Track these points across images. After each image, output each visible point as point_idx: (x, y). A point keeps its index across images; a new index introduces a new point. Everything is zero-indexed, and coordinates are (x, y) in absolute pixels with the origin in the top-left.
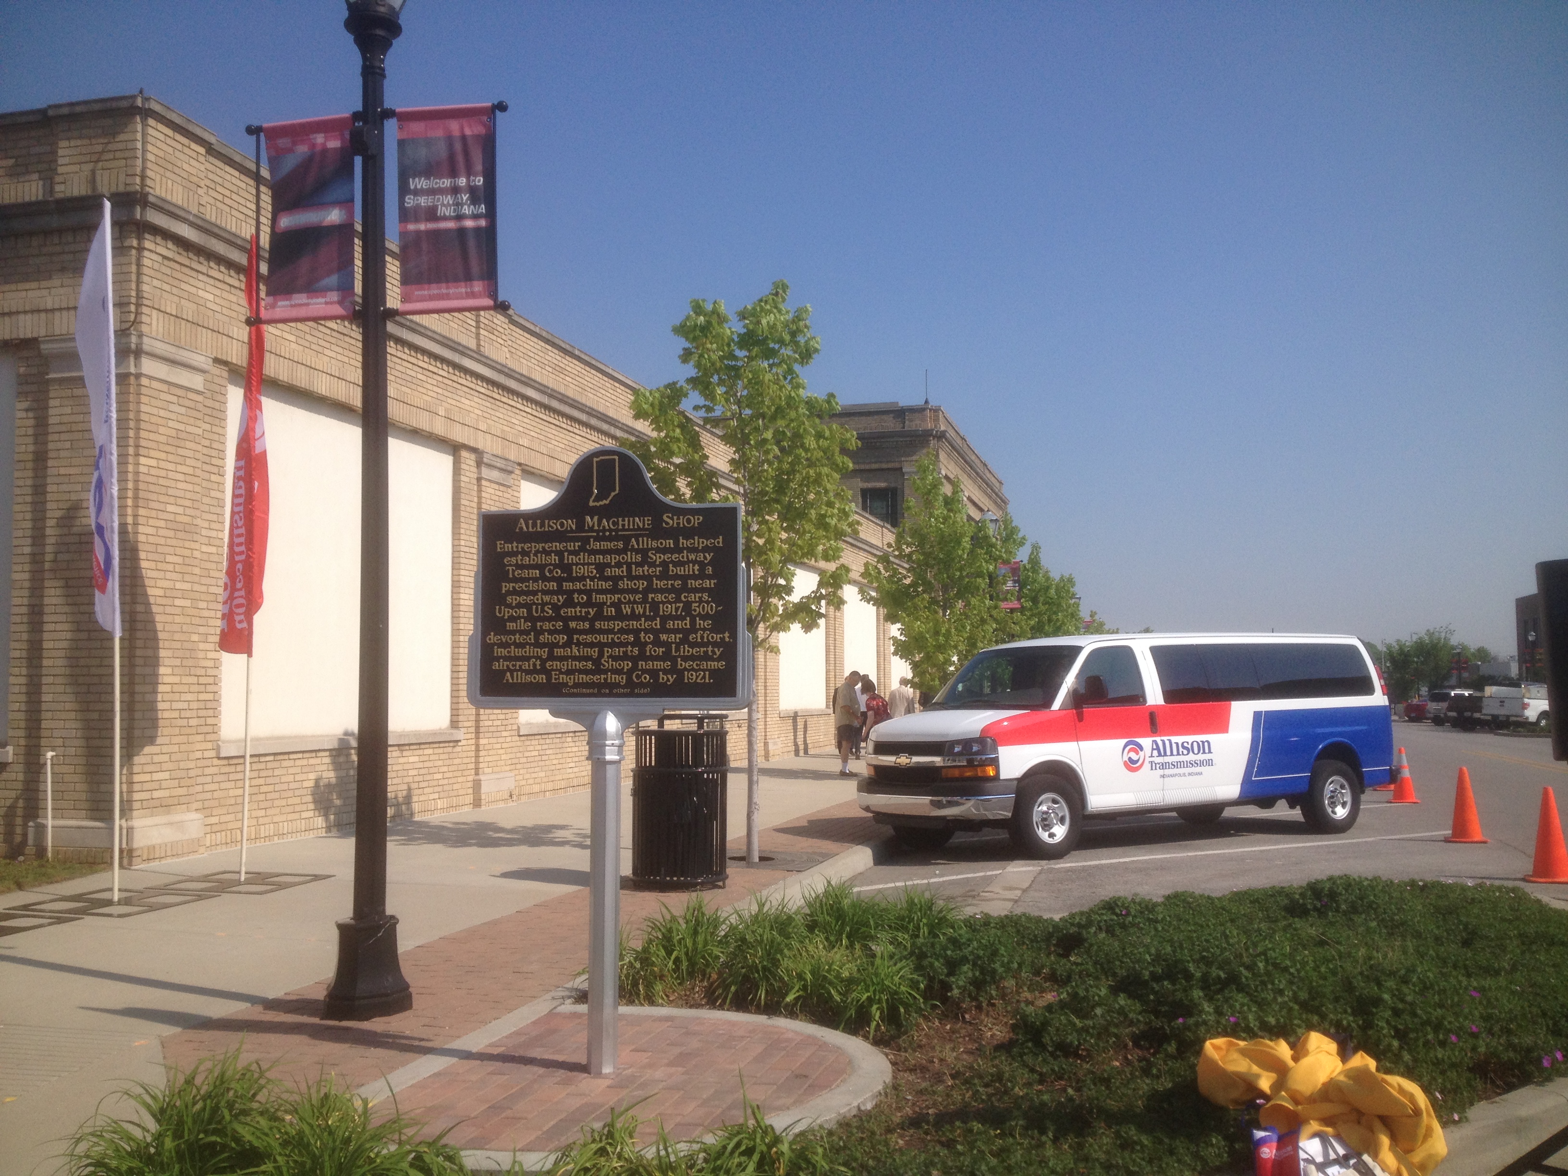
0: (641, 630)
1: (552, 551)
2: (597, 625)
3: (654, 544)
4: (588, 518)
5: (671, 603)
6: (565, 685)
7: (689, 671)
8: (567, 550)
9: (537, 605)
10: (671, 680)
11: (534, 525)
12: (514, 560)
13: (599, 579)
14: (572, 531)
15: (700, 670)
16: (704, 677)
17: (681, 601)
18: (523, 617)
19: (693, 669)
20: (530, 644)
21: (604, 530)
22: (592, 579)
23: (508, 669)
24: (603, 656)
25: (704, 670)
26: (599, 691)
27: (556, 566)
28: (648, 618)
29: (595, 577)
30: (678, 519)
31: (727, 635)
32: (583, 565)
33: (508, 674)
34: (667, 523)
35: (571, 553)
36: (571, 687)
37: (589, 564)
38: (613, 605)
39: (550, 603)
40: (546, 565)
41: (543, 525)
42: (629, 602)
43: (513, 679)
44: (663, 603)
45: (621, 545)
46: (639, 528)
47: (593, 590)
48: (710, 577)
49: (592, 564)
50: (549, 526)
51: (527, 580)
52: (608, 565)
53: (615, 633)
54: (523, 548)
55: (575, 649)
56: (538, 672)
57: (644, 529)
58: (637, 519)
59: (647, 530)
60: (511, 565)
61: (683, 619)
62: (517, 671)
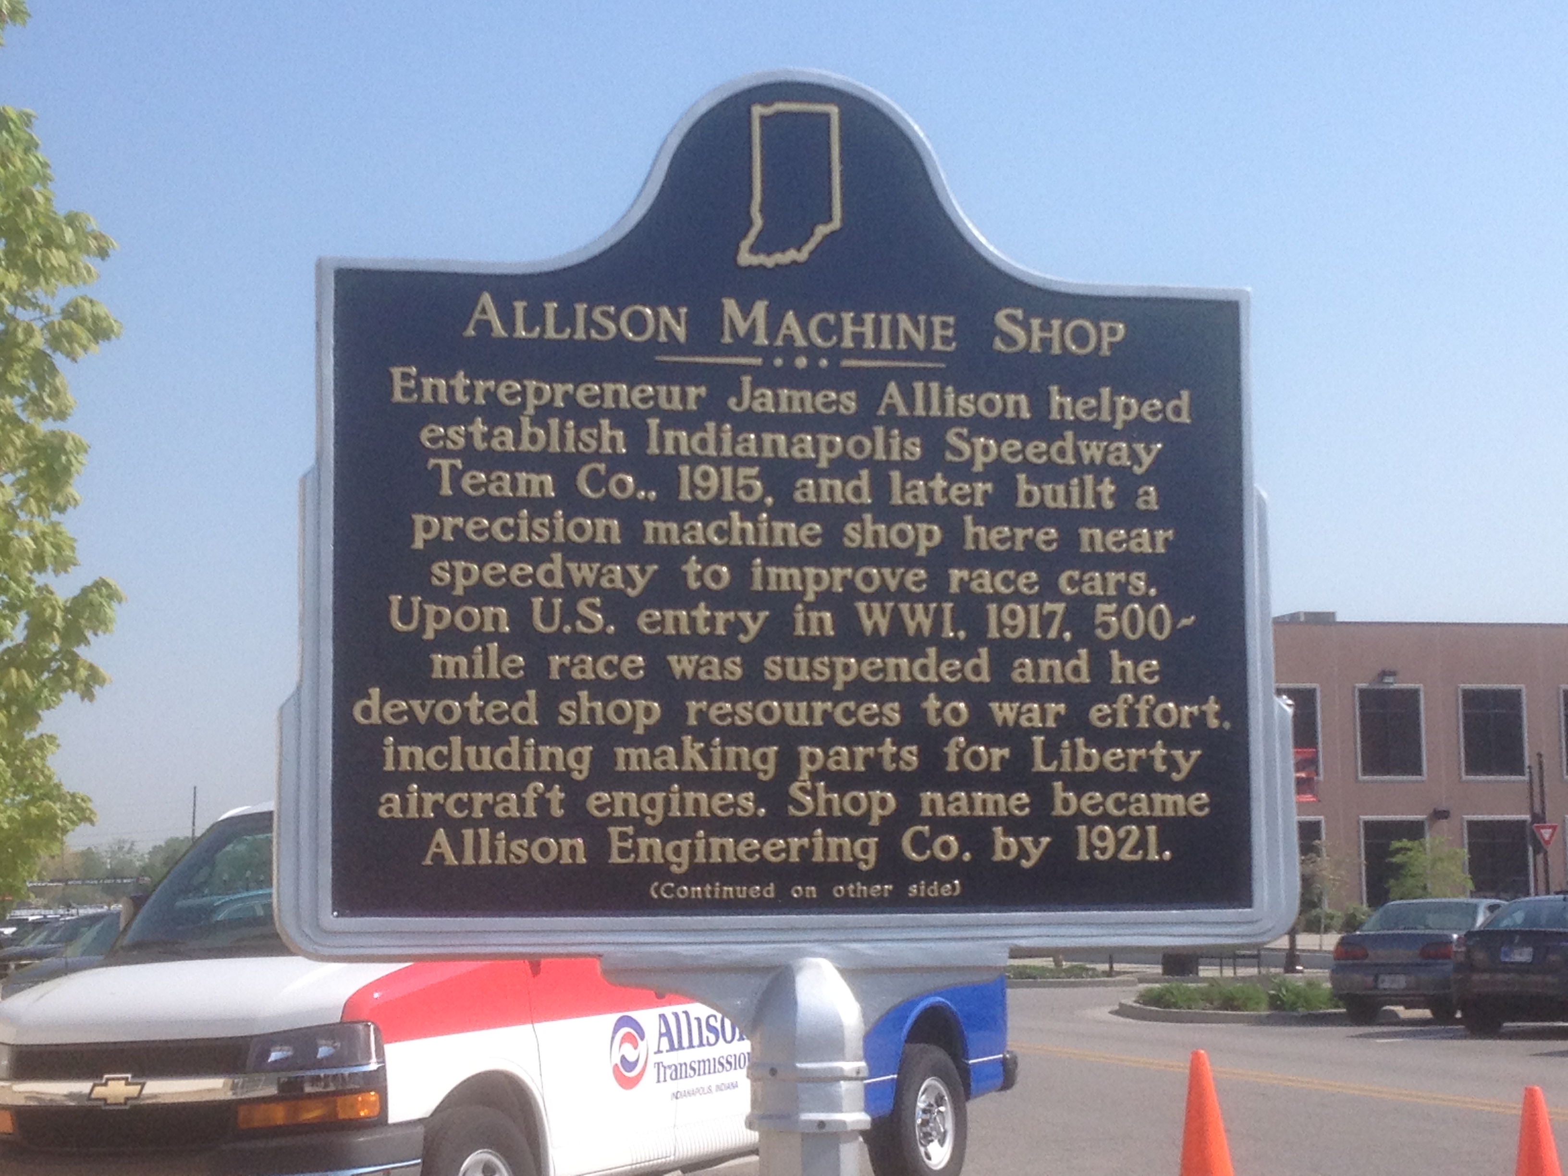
0: (929, 687)
1: (601, 412)
2: (773, 668)
3: (967, 405)
4: (731, 307)
5: (1024, 600)
6: (661, 872)
7: (1092, 822)
8: (657, 411)
9: (549, 594)
10: (1035, 854)
11: (535, 318)
12: (456, 435)
13: (775, 514)
14: (673, 345)
15: (1128, 819)
16: (1142, 844)
17: (1058, 596)
18: (496, 636)
19: (1105, 818)
20: (525, 732)
21: (790, 350)
22: (750, 512)
23: (441, 816)
24: (794, 775)
25: (1142, 822)
26: (783, 892)
27: (616, 463)
28: (948, 649)
29: (760, 505)
30: (1046, 327)
31: (1212, 706)
32: (718, 462)
33: (441, 835)
34: (1010, 340)
35: (671, 420)
36: (680, 880)
37: (737, 462)
38: (825, 600)
39: (597, 589)
40: (581, 458)
41: (565, 319)
42: (882, 594)
43: (459, 853)
44: (1000, 600)
45: (849, 402)
46: (912, 352)
47: (757, 551)
48: (1152, 520)
49: (749, 462)
50: (590, 323)
51: (511, 506)
52: (808, 468)
53: (837, 698)
54: (490, 395)
55: (692, 750)
56: (559, 829)
57: (929, 354)
58: (904, 321)
59: (940, 356)
60: (445, 453)
61: (1064, 652)
62: (476, 824)
